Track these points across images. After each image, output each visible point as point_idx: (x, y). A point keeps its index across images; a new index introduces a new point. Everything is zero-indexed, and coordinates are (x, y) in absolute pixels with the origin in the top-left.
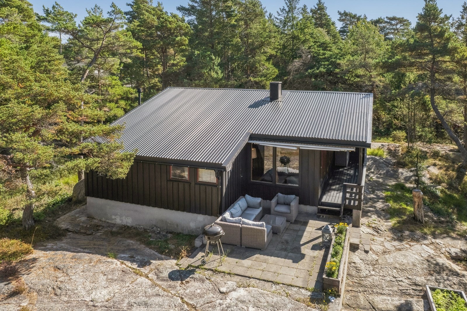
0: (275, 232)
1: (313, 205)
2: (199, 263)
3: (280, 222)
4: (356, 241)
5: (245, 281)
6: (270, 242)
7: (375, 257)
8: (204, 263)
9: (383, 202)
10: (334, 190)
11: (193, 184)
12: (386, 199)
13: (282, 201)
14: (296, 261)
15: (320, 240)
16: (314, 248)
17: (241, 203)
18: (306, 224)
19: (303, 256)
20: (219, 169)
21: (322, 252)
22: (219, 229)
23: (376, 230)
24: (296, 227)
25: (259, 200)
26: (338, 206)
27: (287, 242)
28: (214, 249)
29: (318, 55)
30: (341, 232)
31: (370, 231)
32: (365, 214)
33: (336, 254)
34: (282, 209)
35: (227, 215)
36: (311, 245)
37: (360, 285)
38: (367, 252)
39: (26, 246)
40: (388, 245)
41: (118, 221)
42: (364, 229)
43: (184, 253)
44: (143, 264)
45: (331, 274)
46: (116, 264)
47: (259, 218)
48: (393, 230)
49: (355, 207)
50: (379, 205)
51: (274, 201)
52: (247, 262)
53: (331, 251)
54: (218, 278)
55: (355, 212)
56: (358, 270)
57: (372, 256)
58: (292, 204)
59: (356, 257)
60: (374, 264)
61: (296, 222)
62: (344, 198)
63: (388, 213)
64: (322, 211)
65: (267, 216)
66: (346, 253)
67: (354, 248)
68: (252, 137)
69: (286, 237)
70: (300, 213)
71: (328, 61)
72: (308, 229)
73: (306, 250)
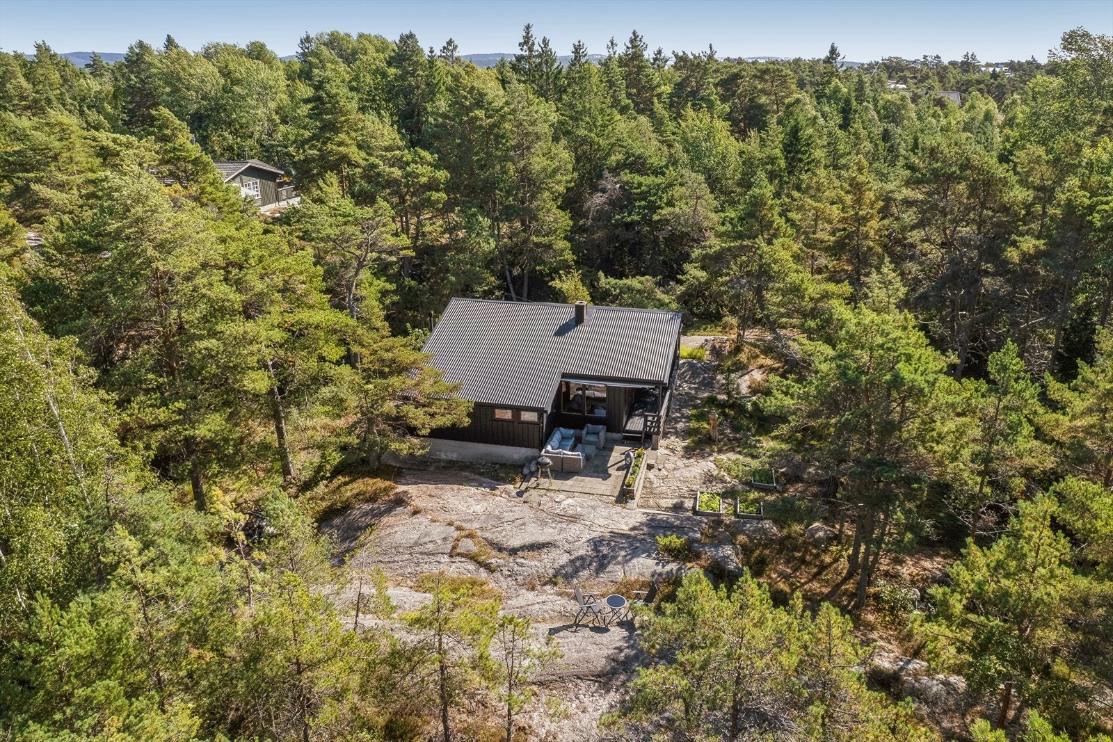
0: (587, 458)
1: (618, 432)
2: (535, 485)
3: (591, 450)
4: (651, 462)
5: (570, 494)
6: (585, 467)
7: (666, 473)
8: (538, 484)
9: (685, 422)
10: (637, 415)
11: (516, 423)
12: (689, 418)
13: (591, 430)
14: (604, 479)
15: (624, 463)
16: (618, 469)
17: (557, 436)
18: (612, 450)
19: (610, 475)
20: (540, 411)
21: (625, 472)
22: (548, 460)
23: (673, 450)
24: (604, 453)
25: (572, 431)
26: (639, 432)
27: (598, 466)
28: (545, 475)
29: (631, 188)
30: (639, 456)
31: (667, 452)
32: (665, 435)
33: (634, 472)
34: (592, 438)
35: (549, 448)
36: (616, 467)
37: (652, 493)
38: (660, 470)
39: (388, 483)
40: (679, 463)
41: (443, 456)
42: (661, 451)
43: (518, 479)
44: (493, 489)
45: (629, 486)
46: (473, 490)
47: (572, 449)
48: (686, 449)
49: (654, 433)
50: (680, 425)
51: (584, 432)
52: (569, 482)
53: (631, 471)
54: (552, 494)
55: (654, 436)
56: (651, 483)
57: (664, 472)
58: (601, 434)
59: (651, 475)
60: (664, 478)
61: (604, 448)
62: (645, 425)
63: (688, 433)
64: (626, 438)
65: (579, 446)
66: (642, 472)
67: (650, 467)
68: (564, 375)
69: (596, 462)
70: (607, 440)
71: (644, 199)
72: (614, 454)
73: (612, 471)
